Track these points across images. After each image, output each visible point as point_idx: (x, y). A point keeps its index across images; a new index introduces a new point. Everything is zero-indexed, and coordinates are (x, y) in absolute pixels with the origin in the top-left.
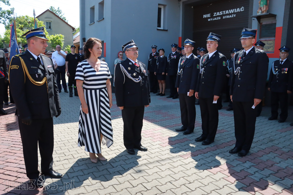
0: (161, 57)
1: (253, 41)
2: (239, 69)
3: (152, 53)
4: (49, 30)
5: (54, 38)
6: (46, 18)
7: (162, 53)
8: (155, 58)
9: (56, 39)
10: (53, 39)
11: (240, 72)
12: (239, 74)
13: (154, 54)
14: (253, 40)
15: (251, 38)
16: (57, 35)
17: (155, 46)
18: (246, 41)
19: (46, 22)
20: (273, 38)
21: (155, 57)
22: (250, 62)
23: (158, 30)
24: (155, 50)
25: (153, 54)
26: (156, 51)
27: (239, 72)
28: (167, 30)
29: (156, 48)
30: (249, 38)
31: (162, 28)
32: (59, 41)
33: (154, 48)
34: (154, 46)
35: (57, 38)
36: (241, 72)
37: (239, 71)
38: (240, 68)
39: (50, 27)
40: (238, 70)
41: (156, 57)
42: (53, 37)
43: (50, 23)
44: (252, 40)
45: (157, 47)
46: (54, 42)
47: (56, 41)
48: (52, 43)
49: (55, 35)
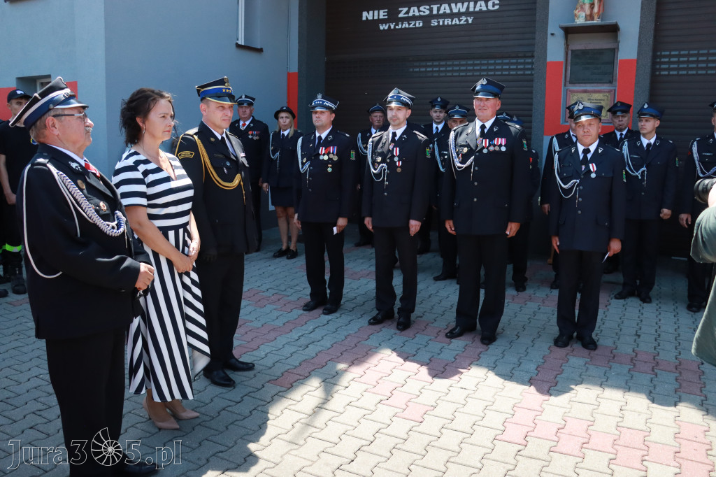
0: (286, 133)
3: (238, 121)
7: (288, 120)
8: (250, 137)
13: (247, 123)
17: (246, 97)
20: (606, 87)
21: (250, 133)
23: (238, 46)
24: (248, 111)
25: (241, 123)
26: (251, 115)
28: (260, 50)
29: (250, 104)
31: (241, 42)
33: (245, 105)
34: (243, 98)
41: (252, 135)
45: (254, 99)
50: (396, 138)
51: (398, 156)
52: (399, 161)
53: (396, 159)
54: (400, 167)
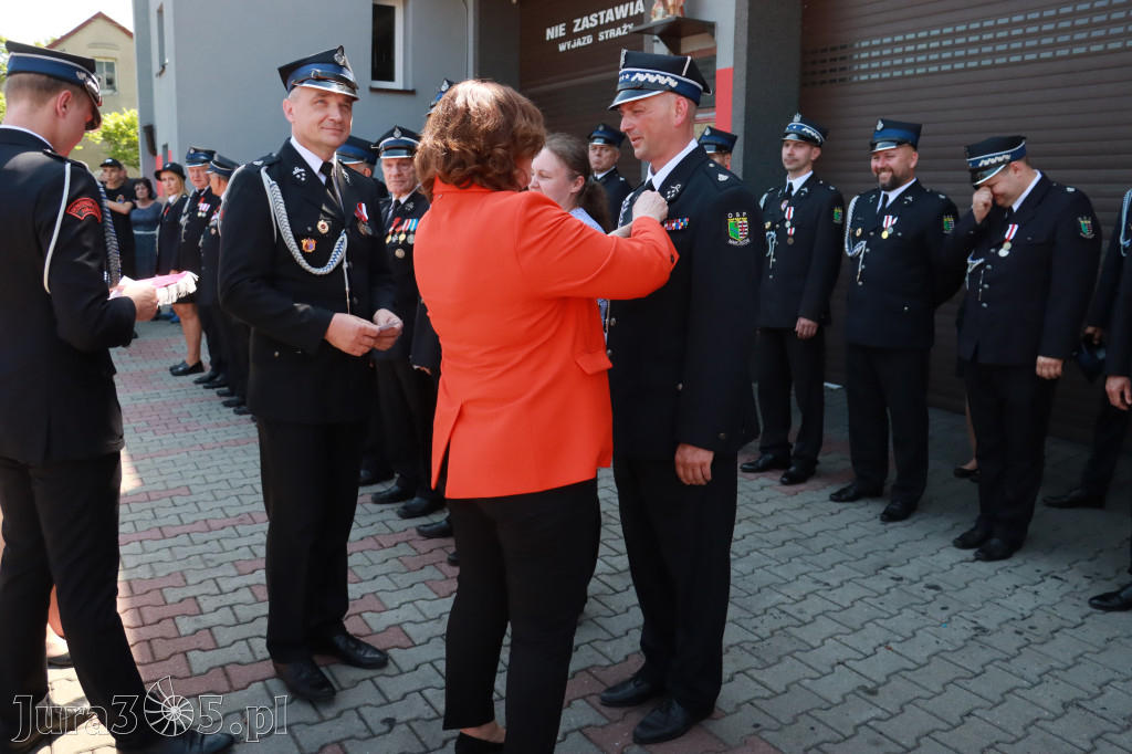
4: (109, 92)
5: (118, 126)
9: (124, 127)
10: (113, 127)
23: (373, 90)
28: (412, 92)
31: (398, 84)
39: (111, 83)
42: (114, 122)
43: (111, 68)
47: (128, 136)
48: (116, 142)
49: (122, 113)
50: (793, 193)
51: (791, 221)
52: (791, 227)
53: (788, 224)
54: (793, 236)
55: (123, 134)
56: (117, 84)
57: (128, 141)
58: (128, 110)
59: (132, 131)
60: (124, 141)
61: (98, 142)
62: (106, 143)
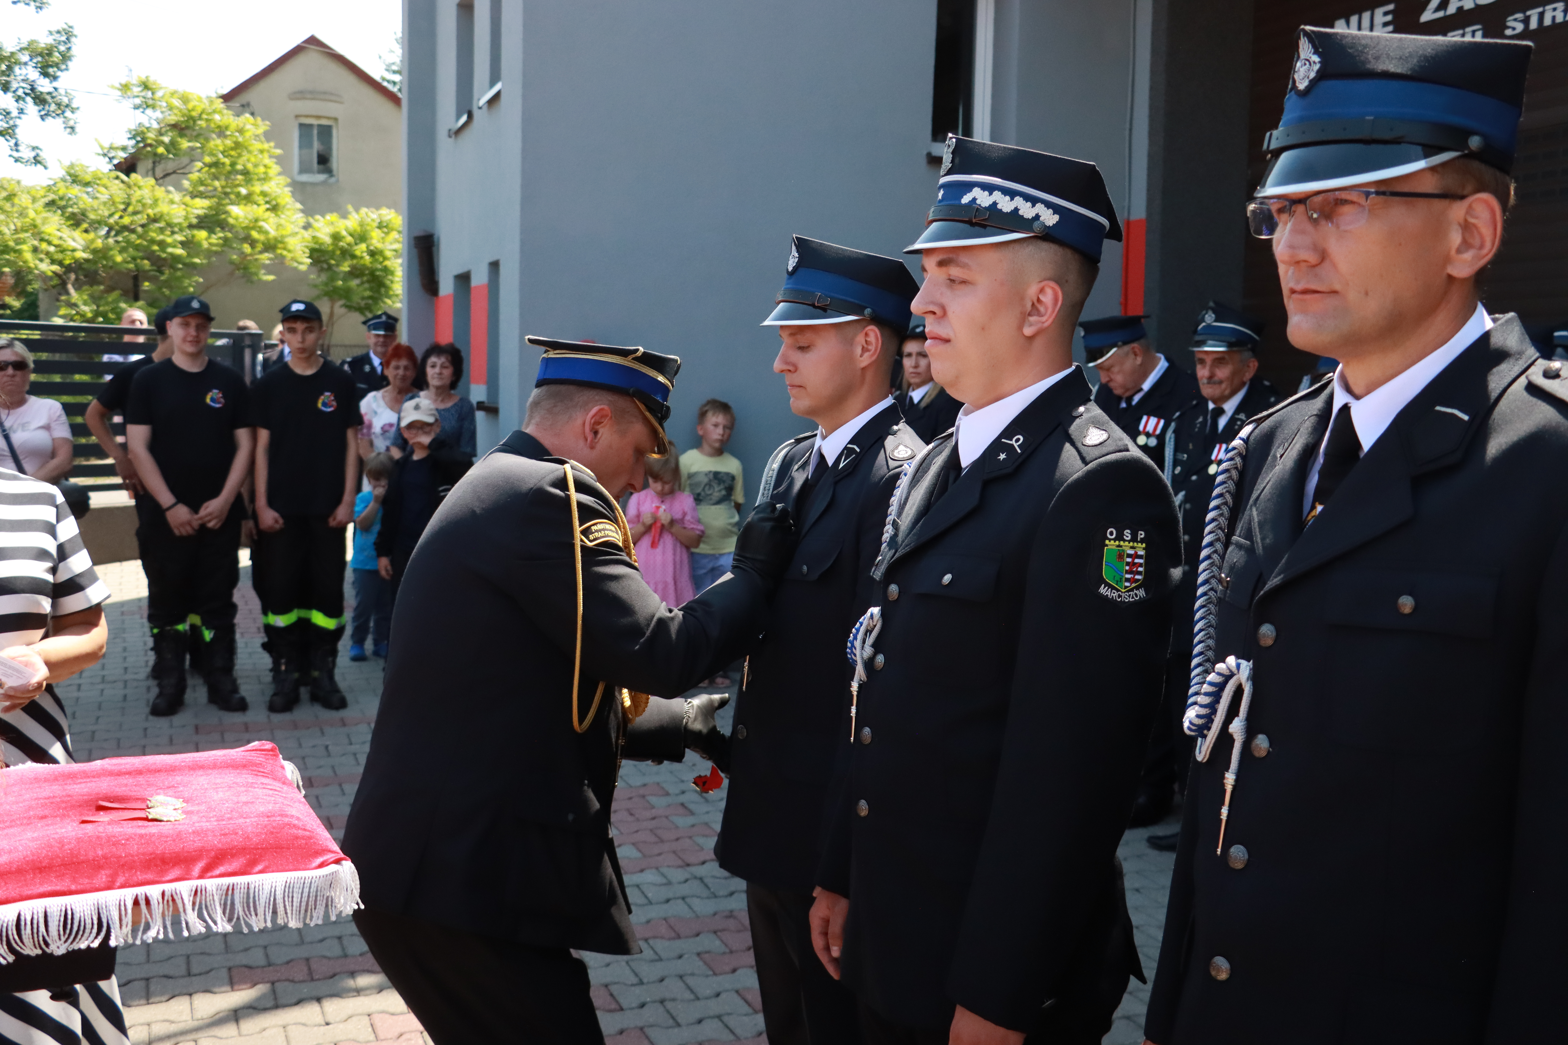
1: (1456, 238)
2: (1239, 691)
4: (322, 177)
5: (336, 237)
6: (300, 95)
9: (349, 239)
10: (328, 240)
11: (1251, 732)
12: (1230, 778)
14: (1457, 211)
15: (1429, 185)
16: (364, 210)
18: (1338, 250)
19: (301, 126)
22: (1406, 603)
27: (1225, 738)
30: (1385, 190)
32: (373, 253)
35: (361, 237)
36: (1262, 743)
37: (1237, 727)
38: (1246, 667)
39: (324, 160)
40: (1217, 696)
42: (329, 230)
43: (325, 132)
44: (1438, 230)
46: (338, 265)
47: (354, 256)
48: (330, 267)
49: (344, 216)
55: (347, 253)
56: (335, 164)
57: (353, 267)
58: (357, 210)
59: (363, 246)
60: (345, 267)
61: (303, 268)
62: (314, 269)
